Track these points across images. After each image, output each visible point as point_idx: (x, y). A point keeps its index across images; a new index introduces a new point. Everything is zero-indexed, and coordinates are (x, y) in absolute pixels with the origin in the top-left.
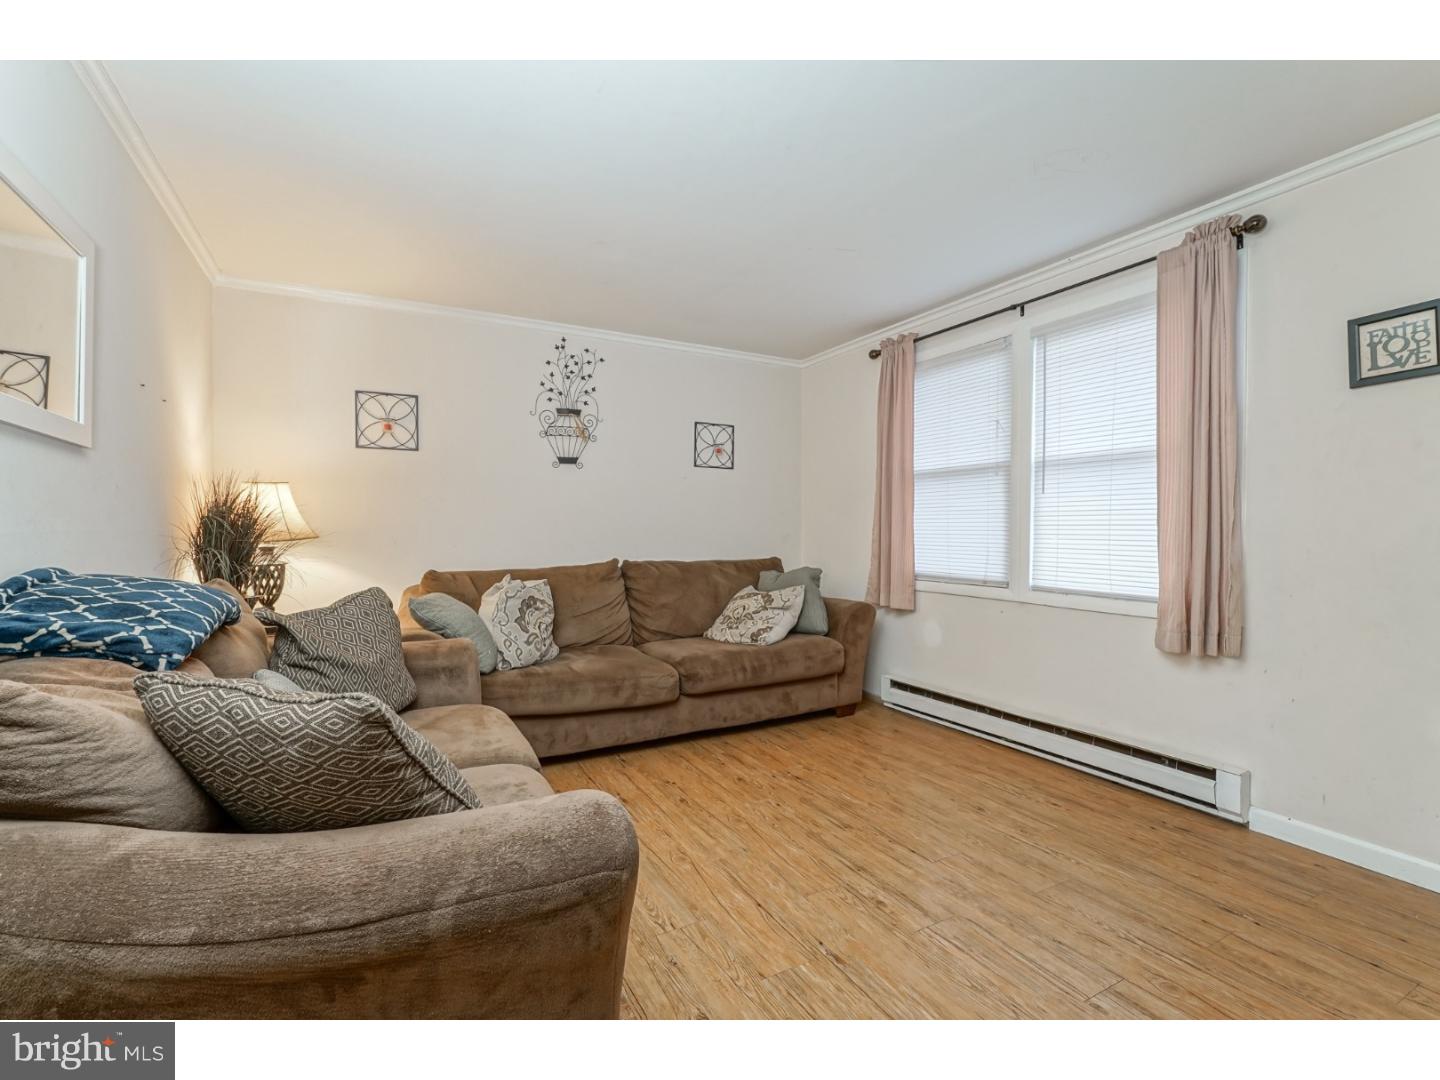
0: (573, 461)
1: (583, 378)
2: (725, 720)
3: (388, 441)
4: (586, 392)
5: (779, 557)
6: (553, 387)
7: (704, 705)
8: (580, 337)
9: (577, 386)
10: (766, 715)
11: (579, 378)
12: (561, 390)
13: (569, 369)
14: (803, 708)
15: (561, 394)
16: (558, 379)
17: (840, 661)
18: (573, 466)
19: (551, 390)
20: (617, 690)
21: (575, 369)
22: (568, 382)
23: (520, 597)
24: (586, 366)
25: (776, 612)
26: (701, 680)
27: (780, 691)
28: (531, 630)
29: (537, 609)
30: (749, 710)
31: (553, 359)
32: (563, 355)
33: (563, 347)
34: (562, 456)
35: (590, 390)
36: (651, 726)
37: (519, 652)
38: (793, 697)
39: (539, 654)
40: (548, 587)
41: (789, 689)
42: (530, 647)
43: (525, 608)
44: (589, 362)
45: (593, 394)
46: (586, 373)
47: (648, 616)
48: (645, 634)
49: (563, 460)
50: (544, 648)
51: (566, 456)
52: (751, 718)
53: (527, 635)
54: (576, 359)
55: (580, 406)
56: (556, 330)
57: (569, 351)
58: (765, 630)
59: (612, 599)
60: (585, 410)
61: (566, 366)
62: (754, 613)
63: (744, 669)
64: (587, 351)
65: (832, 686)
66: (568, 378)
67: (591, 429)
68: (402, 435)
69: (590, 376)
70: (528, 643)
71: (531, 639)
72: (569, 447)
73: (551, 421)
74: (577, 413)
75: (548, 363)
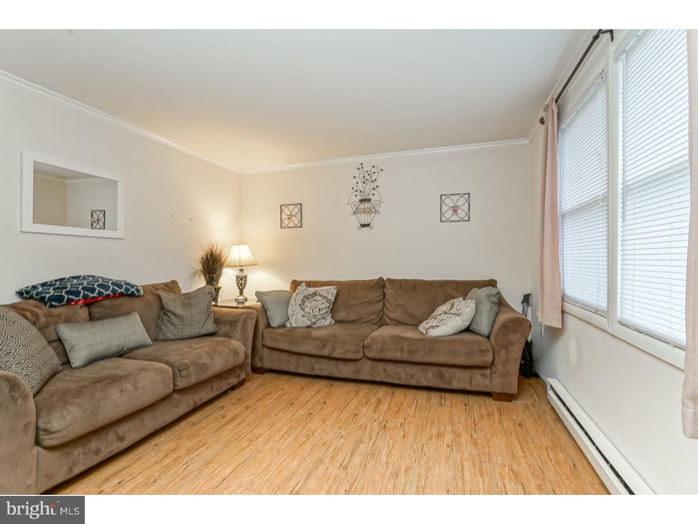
0: (368, 225)
1: (372, 182)
2: (393, 378)
3: (291, 225)
4: (374, 189)
5: (496, 279)
6: (358, 189)
7: (380, 366)
8: (369, 160)
9: (370, 185)
10: (425, 383)
11: (370, 182)
12: (362, 190)
13: (365, 178)
14: (455, 385)
15: (361, 192)
16: (360, 186)
17: (489, 358)
18: (368, 228)
19: (357, 191)
20: (324, 347)
21: (368, 177)
22: (364, 185)
23: (303, 294)
24: (373, 175)
25: (450, 316)
26: (373, 350)
27: (436, 369)
28: (307, 310)
29: (315, 300)
30: (412, 376)
31: (357, 175)
32: (362, 172)
33: (362, 168)
34: (362, 223)
35: (375, 187)
36: (346, 370)
37: (297, 320)
38: (447, 376)
39: (309, 322)
40: (336, 290)
41: (444, 370)
42: (304, 318)
43: (305, 300)
44: (374, 173)
45: (378, 189)
46: (373, 179)
47: (389, 310)
48: (388, 320)
49: (363, 226)
50: (313, 320)
51: (364, 223)
52: (413, 382)
53: (304, 312)
54: (369, 172)
55: (371, 197)
56: (358, 159)
57: (365, 169)
58: (433, 327)
59: (369, 299)
60: (373, 198)
61: (364, 177)
62: (439, 315)
63: (402, 350)
64: (374, 167)
65: (484, 375)
66: (364, 183)
67: (376, 208)
68: (296, 221)
69: (375, 180)
70: (303, 316)
71: (305, 315)
72: (365, 219)
73: (357, 206)
74: (369, 200)
75: (355, 177)
